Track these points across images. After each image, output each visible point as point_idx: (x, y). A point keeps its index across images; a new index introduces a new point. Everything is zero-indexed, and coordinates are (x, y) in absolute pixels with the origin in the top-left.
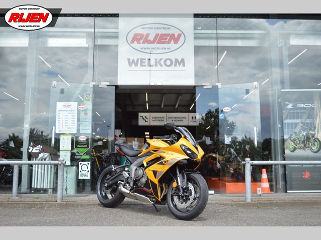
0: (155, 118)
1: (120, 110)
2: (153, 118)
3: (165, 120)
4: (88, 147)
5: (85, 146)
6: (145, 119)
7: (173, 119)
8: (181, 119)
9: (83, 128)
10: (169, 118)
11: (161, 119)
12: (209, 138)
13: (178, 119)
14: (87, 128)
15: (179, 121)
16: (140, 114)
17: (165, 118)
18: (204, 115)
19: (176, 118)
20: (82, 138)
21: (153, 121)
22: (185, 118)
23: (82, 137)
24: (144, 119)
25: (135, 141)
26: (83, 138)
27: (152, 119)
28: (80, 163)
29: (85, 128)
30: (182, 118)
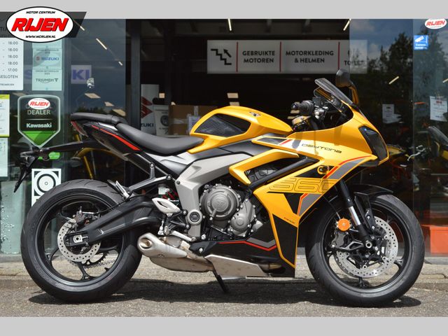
0: (251, 56)
1: (158, 34)
2: (244, 53)
3: (276, 57)
4: (54, 128)
5: (47, 126)
6: (225, 56)
7: (299, 57)
8: (320, 56)
9: (42, 76)
10: (288, 53)
11: (266, 57)
12: (392, 106)
13: (311, 57)
14: (52, 76)
15: (314, 61)
16: (212, 44)
17: (277, 53)
18: (387, 49)
19: (305, 53)
20: (39, 105)
21: (245, 61)
22: (330, 53)
23: (38, 100)
24: (223, 56)
25: (193, 114)
26: (41, 104)
27: (241, 58)
28: (33, 170)
29: (47, 77)
30: (321, 53)
